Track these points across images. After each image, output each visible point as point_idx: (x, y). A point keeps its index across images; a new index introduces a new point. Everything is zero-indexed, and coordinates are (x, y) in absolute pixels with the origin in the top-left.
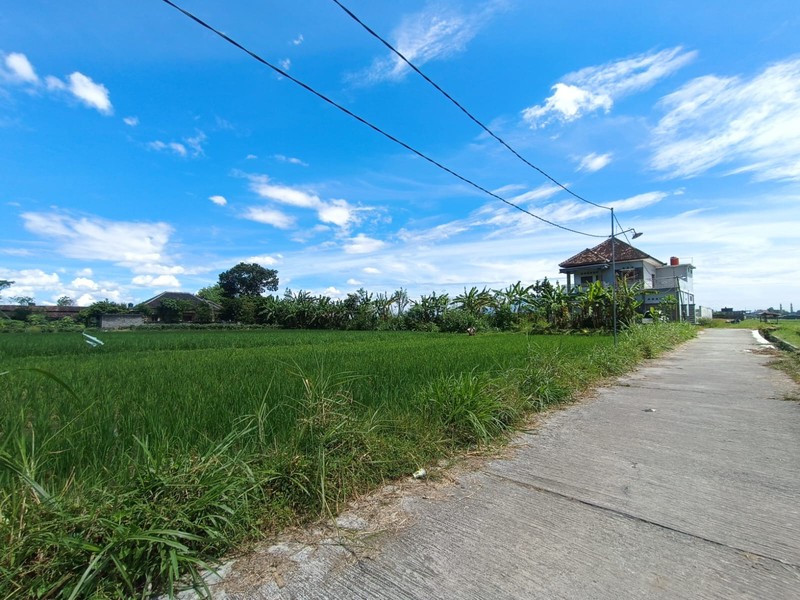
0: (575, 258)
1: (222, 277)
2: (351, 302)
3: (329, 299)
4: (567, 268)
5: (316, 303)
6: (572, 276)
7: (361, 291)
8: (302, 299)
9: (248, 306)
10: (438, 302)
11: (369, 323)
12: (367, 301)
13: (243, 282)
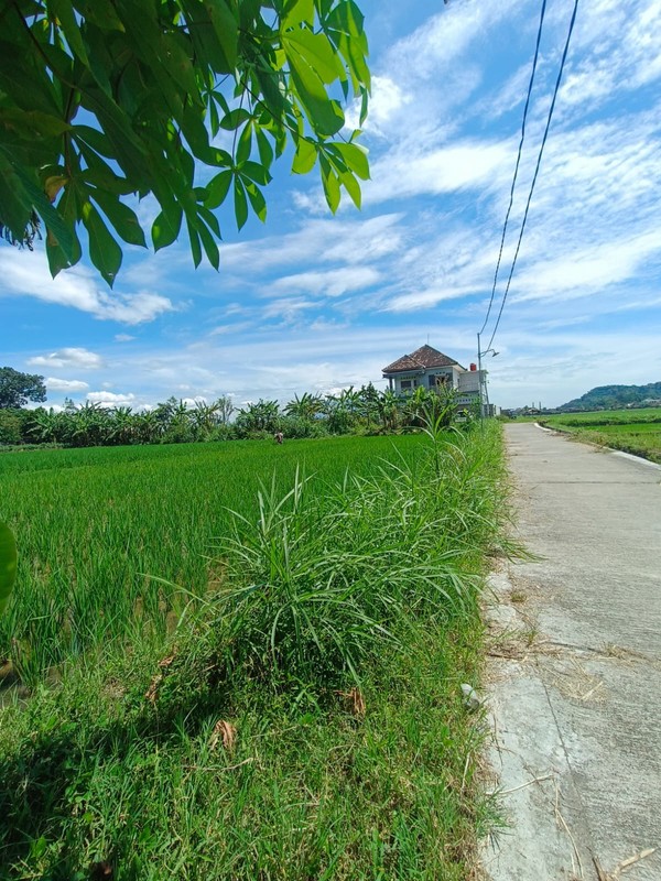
0: (395, 364)
2: (163, 413)
3: (129, 411)
4: (389, 373)
5: (113, 416)
6: (394, 380)
7: (173, 400)
10: (269, 408)
11: (190, 435)
12: (181, 411)
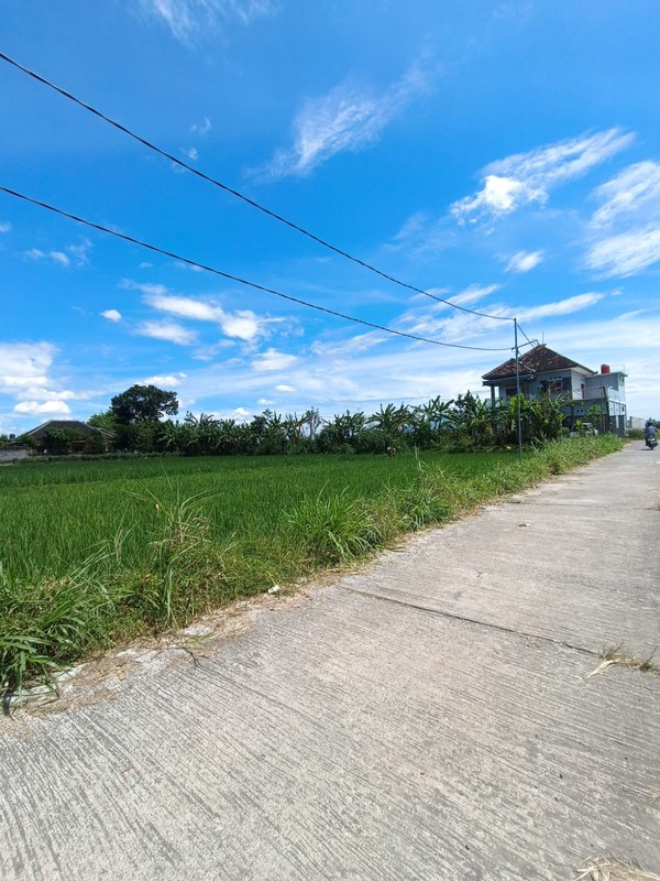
0: (499, 369)
1: (115, 401)
3: (233, 422)
4: (491, 380)
5: (220, 427)
6: (497, 388)
7: (267, 412)
8: (204, 423)
9: (146, 433)
10: (353, 421)
11: (278, 447)
12: (275, 423)
13: (138, 406)
